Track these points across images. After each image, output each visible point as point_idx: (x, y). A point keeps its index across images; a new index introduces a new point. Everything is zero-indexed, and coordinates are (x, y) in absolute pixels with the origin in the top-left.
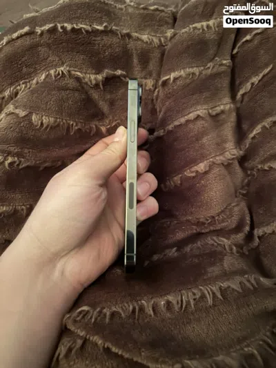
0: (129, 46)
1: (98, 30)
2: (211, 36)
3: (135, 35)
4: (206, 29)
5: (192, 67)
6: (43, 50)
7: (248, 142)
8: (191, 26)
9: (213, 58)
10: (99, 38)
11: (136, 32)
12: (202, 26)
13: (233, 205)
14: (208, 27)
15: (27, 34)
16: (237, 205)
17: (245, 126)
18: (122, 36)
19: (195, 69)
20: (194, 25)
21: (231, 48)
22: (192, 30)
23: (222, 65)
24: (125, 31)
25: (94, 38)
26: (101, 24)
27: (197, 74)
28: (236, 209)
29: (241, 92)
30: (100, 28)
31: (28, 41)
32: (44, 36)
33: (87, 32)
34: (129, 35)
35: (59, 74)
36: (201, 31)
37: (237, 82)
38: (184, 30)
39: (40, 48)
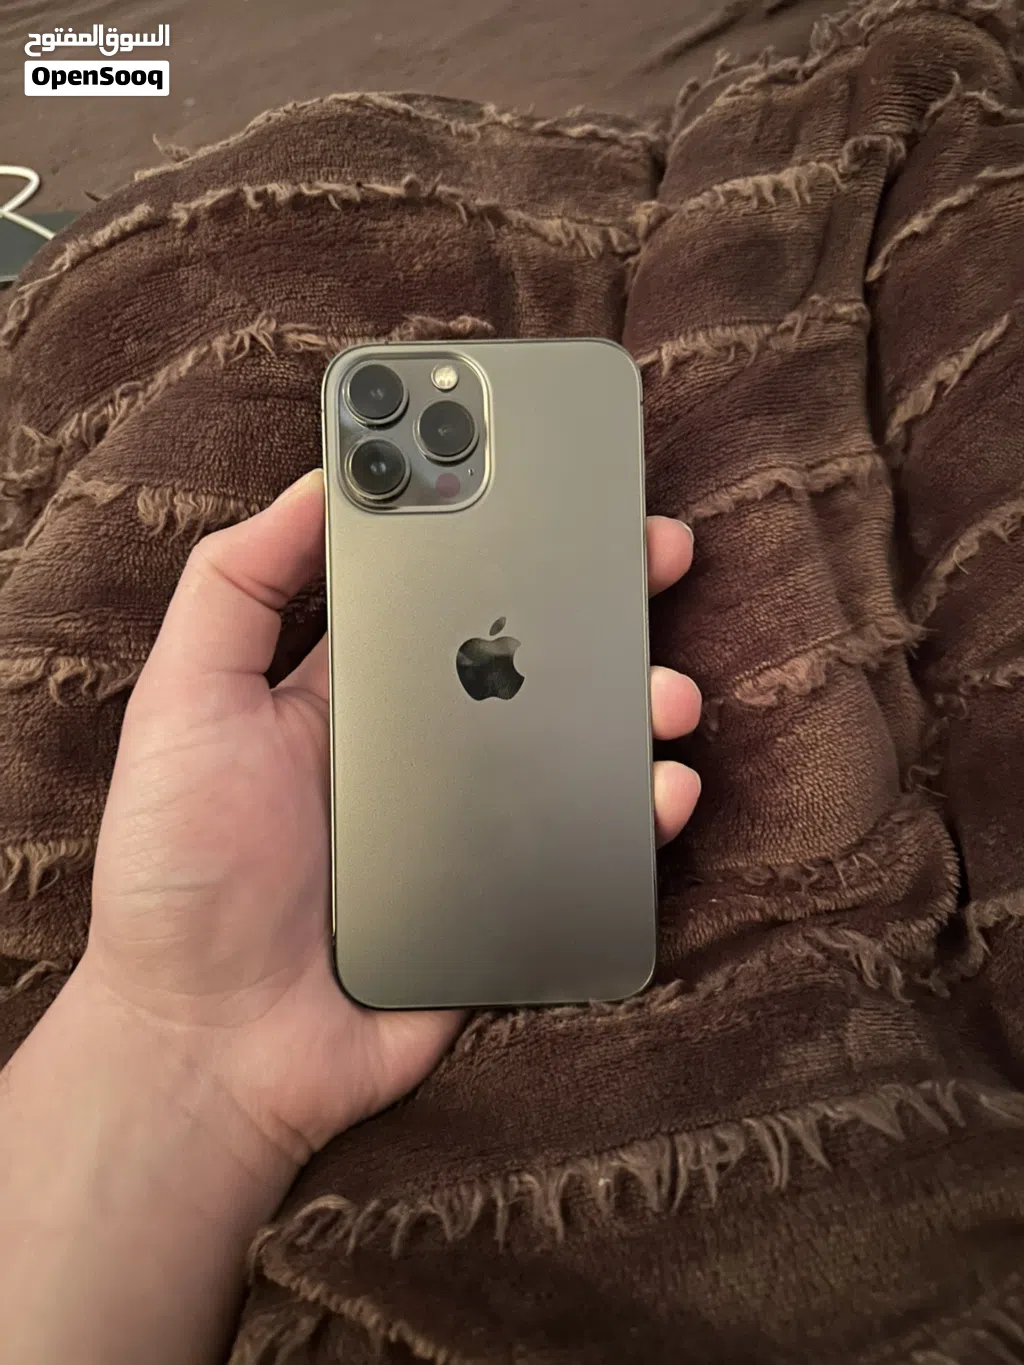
0: (499, 246)
1: (385, 197)
2: (788, 221)
3: (515, 215)
4: (771, 199)
5: (733, 324)
6: (193, 278)
7: (934, 592)
8: (717, 188)
9: (804, 296)
10: (388, 224)
11: (522, 207)
12: (758, 188)
13: (897, 818)
14: (778, 190)
15: (141, 228)
16: (911, 820)
17: (922, 536)
18: (470, 215)
19: (742, 330)
20: (728, 186)
21: (862, 260)
22: (722, 200)
23: (834, 319)
24: (480, 202)
25: (370, 225)
26: (395, 178)
27: (753, 347)
28: (908, 834)
29: (903, 414)
30: (392, 190)
31: (145, 250)
32: (200, 231)
33: (346, 203)
34: (495, 215)
35: (241, 348)
36: (755, 203)
37: (889, 379)
38: (692, 203)
39: (183, 272)
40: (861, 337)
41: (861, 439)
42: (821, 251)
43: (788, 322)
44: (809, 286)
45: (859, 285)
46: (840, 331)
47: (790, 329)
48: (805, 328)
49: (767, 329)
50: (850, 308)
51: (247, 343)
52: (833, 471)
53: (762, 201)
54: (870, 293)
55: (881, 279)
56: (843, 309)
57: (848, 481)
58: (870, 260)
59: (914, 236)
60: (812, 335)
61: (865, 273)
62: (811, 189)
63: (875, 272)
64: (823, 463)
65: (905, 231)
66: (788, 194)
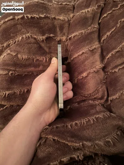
0: (55, 23)
1: (42, 17)
2: (89, 15)
5: (81, 30)
6: (19, 27)
7: (106, 60)
8: (80, 12)
10: (42, 21)
12: (85, 11)
13: (99, 88)
15: (11, 19)
16: (101, 88)
20: (82, 11)
25: (40, 21)
26: (43, 14)
29: (103, 39)
31: (12, 22)
32: (19, 20)
34: (55, 18)
37: (101, 35)
38: (77, 14)
40: (98, 30)
41: (97, 43)
42: (93, 19)
43: (89, 28)
44: (92, 24)
45: (98, 23)
46: (95, 29)
47: (89, 29)
48: (91, 29)
49: (86, 30)
50: (97, 26)
51: (28, 36)
52: (93, 47)
53: (86, 13)
54: (99, 24)
55: (101, 22)
56: (95, 26)
57: (95, 48)
58: (99, 20)
59: (105, 17)
60: (91, 30)
61: (99, 21)
62: (92, 11)
63: (100, 21)
64: (92, 46)
65: (104, 16)
66: (89, 11)
